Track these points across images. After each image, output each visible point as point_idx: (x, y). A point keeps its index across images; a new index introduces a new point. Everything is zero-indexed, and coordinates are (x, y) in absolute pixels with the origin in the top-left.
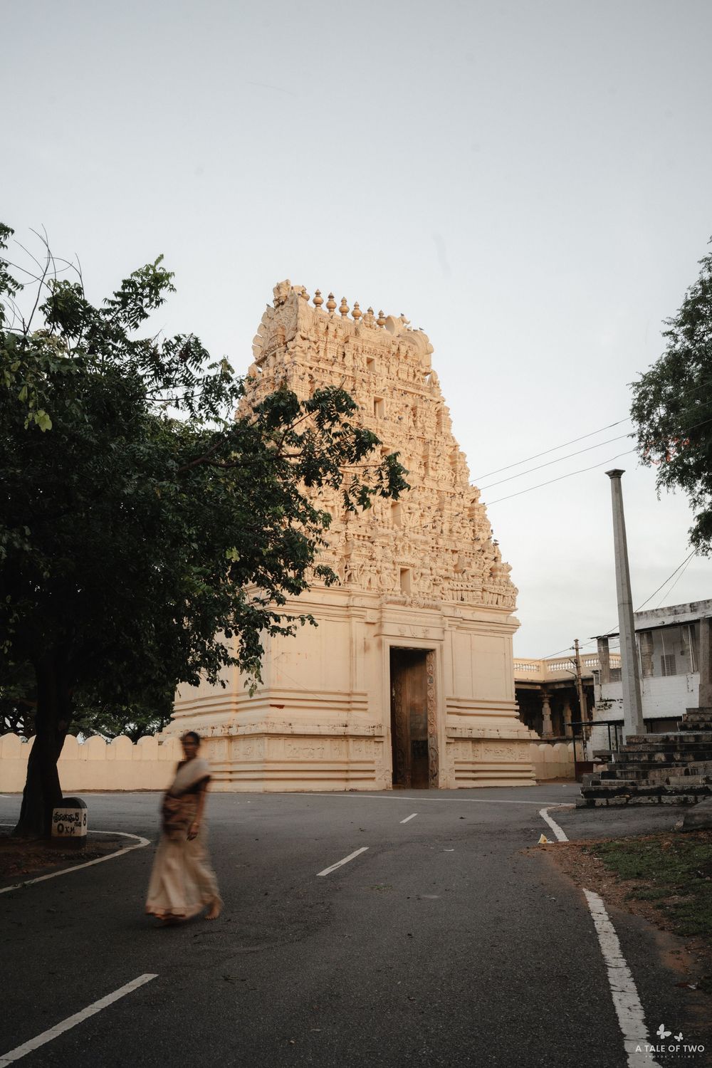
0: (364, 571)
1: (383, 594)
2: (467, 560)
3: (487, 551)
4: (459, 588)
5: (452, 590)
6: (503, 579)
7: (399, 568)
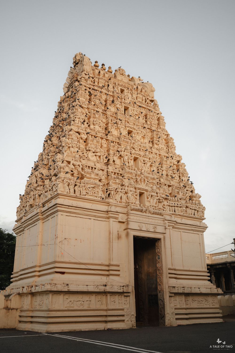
0: (117, 192)
1: (129, 205)
2: (176, 190)
3: (187, 186)
4: (173, 205)
5: (169, 206)
6: (197, 202)
7: (138, 191)
